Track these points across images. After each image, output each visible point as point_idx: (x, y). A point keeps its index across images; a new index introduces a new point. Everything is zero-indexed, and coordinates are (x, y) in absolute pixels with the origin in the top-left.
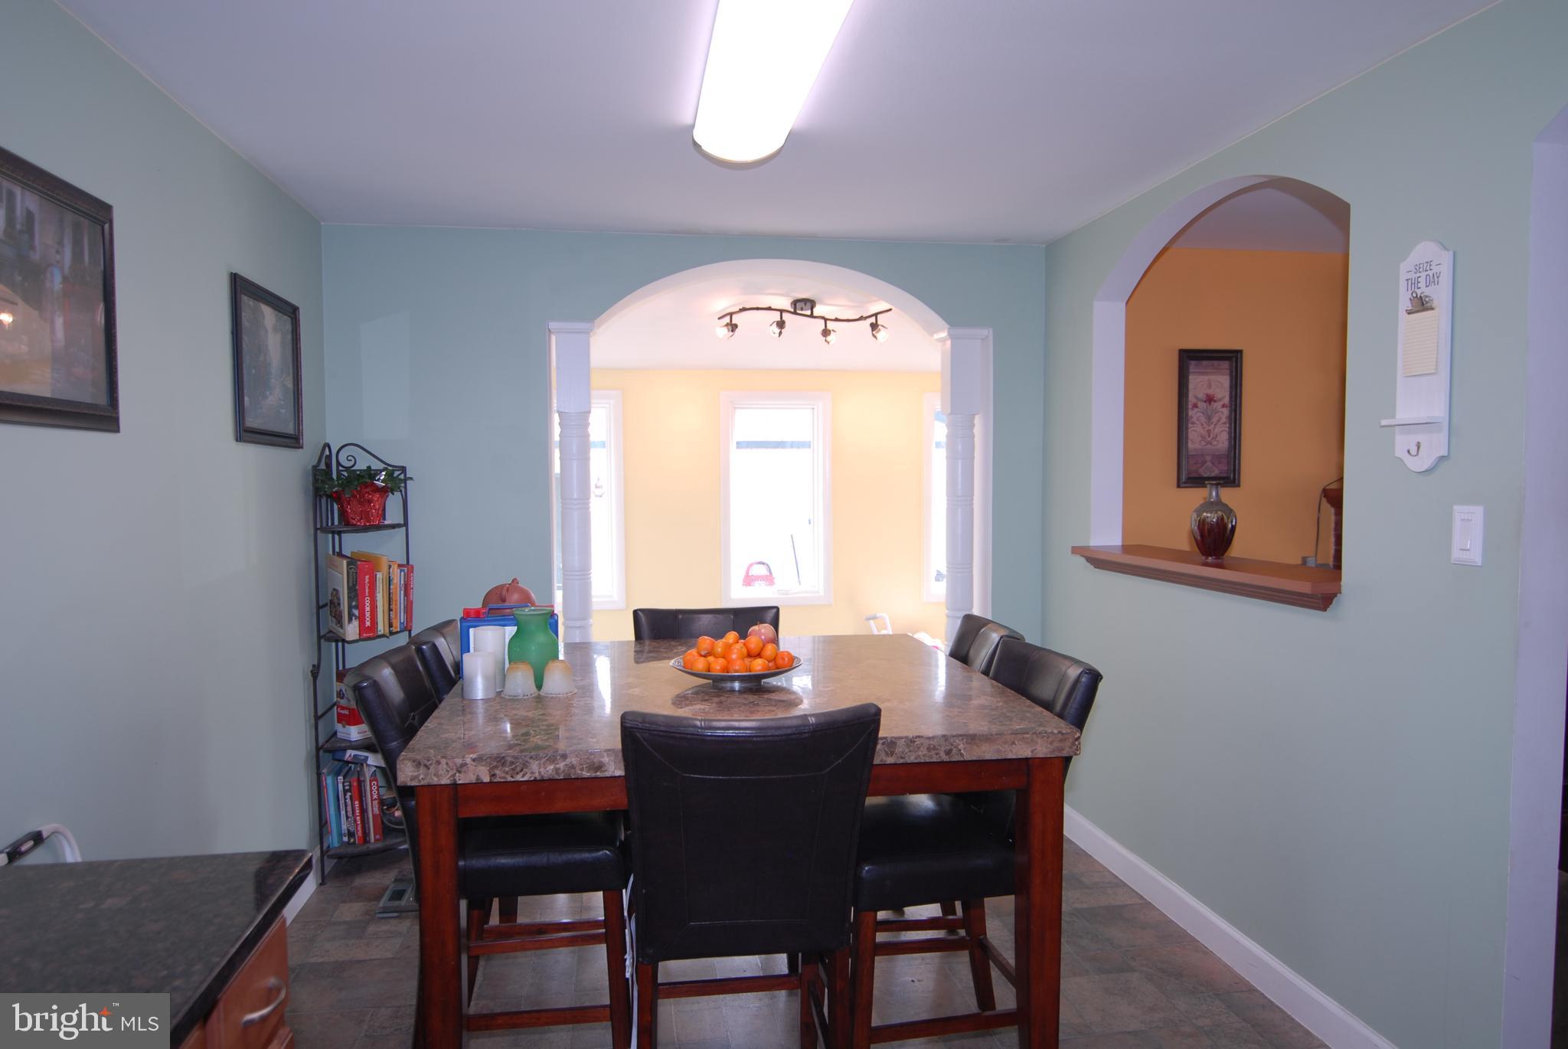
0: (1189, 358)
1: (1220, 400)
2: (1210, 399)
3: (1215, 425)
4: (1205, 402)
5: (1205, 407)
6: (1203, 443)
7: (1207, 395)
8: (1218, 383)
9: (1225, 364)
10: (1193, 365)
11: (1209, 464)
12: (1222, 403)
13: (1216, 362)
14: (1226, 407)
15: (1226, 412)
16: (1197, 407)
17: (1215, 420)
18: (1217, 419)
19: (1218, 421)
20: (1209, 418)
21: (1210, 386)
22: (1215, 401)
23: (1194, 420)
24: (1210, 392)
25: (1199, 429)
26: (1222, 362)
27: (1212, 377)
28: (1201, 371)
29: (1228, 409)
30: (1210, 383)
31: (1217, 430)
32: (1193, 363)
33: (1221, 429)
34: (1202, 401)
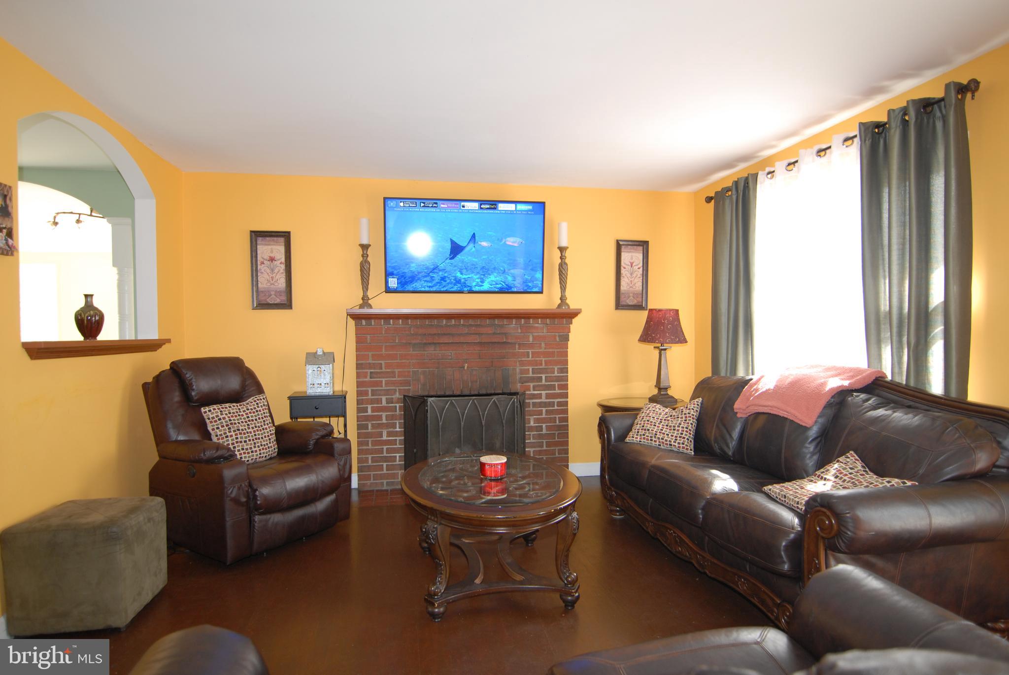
0: (257, 236)
1: (279, 260)
2: (272, 259)
3: (277, 274)
4: (269, 261)
5: (269, 264)
6: (269, 284)
7: (270, 257)
8: (278, 250)
9: (282, 240)
10: (260, 240)
11: (273, 296)
12: (280, 261)
13: (275, 238)
14: (283, 264)
15: (283, 266)
16: (264, 264)
17: (276, 271)
18: (277, 270)
19: (278, 272)
20: (272, 270)
21: (272, 252)
22: (275, 260)
23: (262, 271)
24: (272, 255)
25: (266, 276)
26: (279, 238)
27: (274, 247)
28: (267, 243)
29: (284, 265)
30: (272, 250)
31: (277, 277)
32: (260, 238)
33: (280, 277)
34: (266, 260)
